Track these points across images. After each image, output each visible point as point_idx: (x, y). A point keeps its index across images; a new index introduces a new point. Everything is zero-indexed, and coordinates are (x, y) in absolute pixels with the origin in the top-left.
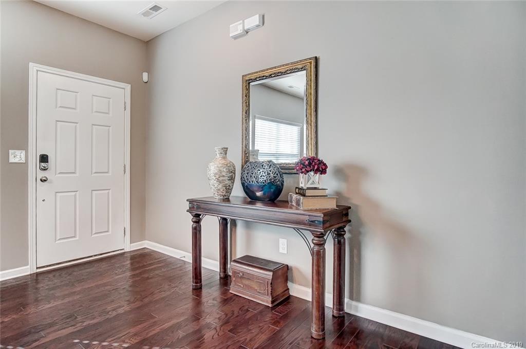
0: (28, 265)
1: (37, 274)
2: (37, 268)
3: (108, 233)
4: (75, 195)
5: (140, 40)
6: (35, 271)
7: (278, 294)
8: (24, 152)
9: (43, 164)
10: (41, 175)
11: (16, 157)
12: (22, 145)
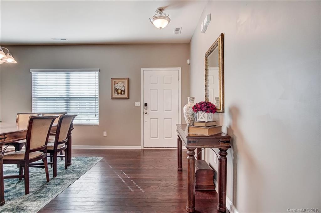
0: (140, 145)
1: (144, 150)
2: (144, 148)
3: (171, 139)
4: (157, 120)
5: (186, 44)
6: (143, 148)
7: (202, 185)
8: (139, 102)
9: (145, 107)
10: (145, 111)
11: (137, 104)
12: (139, 100)
